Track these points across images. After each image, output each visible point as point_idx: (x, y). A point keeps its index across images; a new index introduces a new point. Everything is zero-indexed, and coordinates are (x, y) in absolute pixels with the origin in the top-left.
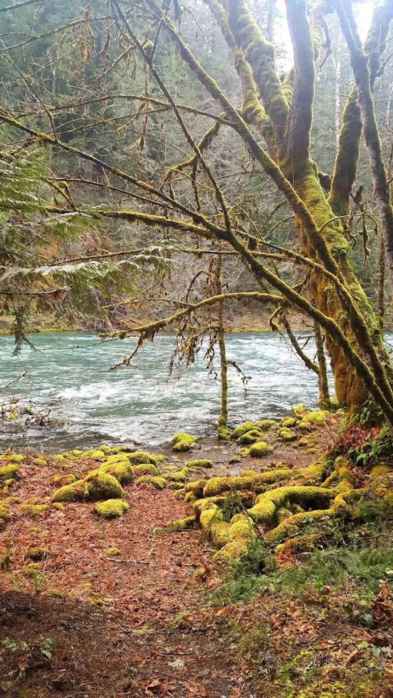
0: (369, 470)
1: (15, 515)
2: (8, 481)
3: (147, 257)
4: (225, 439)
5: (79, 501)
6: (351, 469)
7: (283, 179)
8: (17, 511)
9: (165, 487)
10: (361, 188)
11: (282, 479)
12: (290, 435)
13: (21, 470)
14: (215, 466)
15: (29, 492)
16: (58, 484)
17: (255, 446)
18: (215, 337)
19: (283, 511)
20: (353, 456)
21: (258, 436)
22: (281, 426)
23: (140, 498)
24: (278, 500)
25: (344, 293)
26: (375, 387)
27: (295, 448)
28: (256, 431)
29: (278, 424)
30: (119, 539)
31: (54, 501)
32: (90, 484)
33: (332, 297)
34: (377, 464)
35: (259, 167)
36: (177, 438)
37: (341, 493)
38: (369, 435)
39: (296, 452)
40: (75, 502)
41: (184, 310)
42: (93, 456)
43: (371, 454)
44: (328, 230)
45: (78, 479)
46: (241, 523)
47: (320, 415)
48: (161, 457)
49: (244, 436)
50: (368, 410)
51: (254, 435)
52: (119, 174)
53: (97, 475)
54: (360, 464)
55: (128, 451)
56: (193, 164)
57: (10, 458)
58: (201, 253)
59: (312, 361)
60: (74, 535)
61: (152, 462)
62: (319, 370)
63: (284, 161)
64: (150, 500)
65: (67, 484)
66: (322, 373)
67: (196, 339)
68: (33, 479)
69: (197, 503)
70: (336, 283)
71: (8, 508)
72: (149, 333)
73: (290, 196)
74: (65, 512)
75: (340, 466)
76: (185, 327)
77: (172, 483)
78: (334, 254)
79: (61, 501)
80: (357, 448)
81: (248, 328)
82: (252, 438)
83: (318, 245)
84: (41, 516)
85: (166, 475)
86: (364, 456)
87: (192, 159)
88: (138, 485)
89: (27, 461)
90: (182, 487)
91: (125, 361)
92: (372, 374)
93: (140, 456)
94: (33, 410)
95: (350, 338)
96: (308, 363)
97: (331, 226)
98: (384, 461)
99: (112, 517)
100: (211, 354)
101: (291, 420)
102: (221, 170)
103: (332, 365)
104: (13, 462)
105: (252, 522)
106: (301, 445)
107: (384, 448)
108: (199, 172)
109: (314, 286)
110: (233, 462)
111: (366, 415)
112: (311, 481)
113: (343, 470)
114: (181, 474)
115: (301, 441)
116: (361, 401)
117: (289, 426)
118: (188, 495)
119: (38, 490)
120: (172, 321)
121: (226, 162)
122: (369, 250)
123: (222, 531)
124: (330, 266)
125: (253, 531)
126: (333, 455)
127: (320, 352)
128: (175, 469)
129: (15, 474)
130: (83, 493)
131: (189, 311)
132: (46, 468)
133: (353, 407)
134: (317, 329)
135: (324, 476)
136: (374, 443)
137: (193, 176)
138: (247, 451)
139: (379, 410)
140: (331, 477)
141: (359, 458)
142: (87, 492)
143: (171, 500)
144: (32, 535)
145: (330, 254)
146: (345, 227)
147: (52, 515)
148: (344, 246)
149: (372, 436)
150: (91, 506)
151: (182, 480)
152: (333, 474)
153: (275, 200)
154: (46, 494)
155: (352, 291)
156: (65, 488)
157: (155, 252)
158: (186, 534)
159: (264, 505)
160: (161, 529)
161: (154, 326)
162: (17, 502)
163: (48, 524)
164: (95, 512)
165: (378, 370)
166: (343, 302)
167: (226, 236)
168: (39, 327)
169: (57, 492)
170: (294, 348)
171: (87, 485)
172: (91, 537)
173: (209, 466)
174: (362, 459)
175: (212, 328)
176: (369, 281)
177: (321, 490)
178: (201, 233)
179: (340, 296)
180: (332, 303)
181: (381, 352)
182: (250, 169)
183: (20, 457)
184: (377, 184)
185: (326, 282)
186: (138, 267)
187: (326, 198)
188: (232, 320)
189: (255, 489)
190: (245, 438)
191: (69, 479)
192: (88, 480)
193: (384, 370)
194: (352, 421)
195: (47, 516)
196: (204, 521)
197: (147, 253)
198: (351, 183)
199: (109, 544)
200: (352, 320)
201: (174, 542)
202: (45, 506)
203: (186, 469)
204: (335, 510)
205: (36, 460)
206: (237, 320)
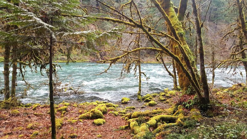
0: (190, 110)
1: (66, 123)
2: (63, 112)
3: (113, 31)
4: (140, 100)
5: (88, 119)
6: (183, 110)
7: (161, 8)
8: (67, 122)
9: (118, 115)
10: (189, 12)
11: (159, 113)
12: (163, 99)
13: (68, 108)
14: (136, 109)
15: (70, 116)
16: (81, 113)
17: (150, 102)
18: (137, 64)
19: (159, 123)
20: (185, 105)
21: (152, 99)
22: (160, 95)
23: (109, 119)
24: (157, 119)
25: (181, 47)
26: (192, 80)
27: (165, 103)
28: (151, 97)
29: (159, 95)
30: (101, 132)
31: (79, 119)
32: (92, 113)
33: (178, 49)
34: (193, 108)
35: (153, 5)
36: (123, 99)
37: (180, 118)
38: (190, 98)
39: (165, 105)
40: (87, 119)
41: (126, 53)
42: (93, 104)
43: (191, 104)
44: (177, 26)
45: (88, 111)
46: (144, 126)
47: (174, 92)
48: (117, 105)
49: (147, 99)
50: (190, 89)
51: (150, 98)
52: (104, 5)
53: (95, 110)
54: (187, 108)
55: (106, 103)
56: (131, 3)
57: (64, 104)
58: (132, 33)
59: (171, 73)
60: (86, 130)
61: (114, 106)
62: (174, 76)
63: (162, 2)
64: (113, 119)
65: (84, 113)
66: (175, 77)
67: (130, 64)
68: (72, 111)
69: (129, 120)
70: (179, 44)
71: (63, 121)
72: (114, 61)
73: (163, 14)
74: (83, 122)
75: (180, 109)
76: (127, 60)
77: (121, 114)
78: (179, 35)
79: (82, 119)
80: (186, 102)
81: (149, 62)
82: (149, 99)
83: (173, 31)
84: (75, 124)
85: (119, 111)
86: (188, 105)
87: (130, 1)
88: (109, 114)
89: (70, 105)
90: (124, 115)
91: (105, 71)
92: (191, 76)
93: (110, 105)
94: (73, 88)
95: (184, 64)
96: (170, 74)
97: (178, 25)
98: (195, 107)
99: (99, 125)
100: (136, 70)
101: (163, 94)
102: (140, 6)
103: (178, 73)
104: (65, 105)
105: (148, 126)
106: (167, 102)
107: (195, 102)
108: (133, 6)
109: (172, 46)
110: (142, 108)
111: (189, 91)
112: (169, 113)
113: (181, 110)
114: (124, 111)
115: (167, 101)
116: (187, 86)
117: (163, 96)
118: (126, 118)
119: (74, 115)
120: (122, 57)
121: (142, 3)
122: (192, 34)
123: (137, 129)
124: (177, 38)
125: (148, 129)
126: (177, 105)
127: (174, 70)
128: (122, 110)
129: (66, 109)
130: (89, 116)
131: (128, 54)
132: (77, 108)
133: (185, 88)
134: (173, 62)
135: (174, 112)
136: (192, 100)
137: (130, 8)
138: (148, 104)
139: (194, 89)
140: (176, 112)
141: (186, 106)
142: (91, 116)
143: (120, 120)
144: (71, 130)
145: (177, 34)
146: (183, 26)
147: (79, 124)
148: (182, 32)
149: (191, 98)
150: (92, 121)
151: (124, 113)
152: (177, 111)
153: (159, 17)
154: (77, 116)
155: (185, 48)
156: (83, 115)
157: (115, 30)
158: (125, 131)
159: (153, 121)
160: (116, 129)
161: (115, 59)
162: (66, 119)
163: (77, 127)
164: (93, 123)
165: (193, 75)
166: (181, 51)
167: (140, 26)
168: (76, 60)
169: (80, 116)
170: (165, 69)
171: (91, 114)
172: (92, 131)
173: (134, 109)
174: (187, 106)
175: (136, 60)
176: (192, 46)
177: (173, 116)
178: (132, 25)
179: (180, 49)
180: (178, 51)
181: (195, 69)
182: (150, 6)
183: (68, 104)
184: (193, 10)
185: (176, 44)
186: (109, 35)
187: (176, 16)
188: (144, 59)
189: (150, 116)
190: (147, 100)
191: (85, 112)
192: (91, 112)
193: (195, 75)
194: (184, 93)
195: (77, 124)
196: (131, 126)
197: (113, 30)
198: (185, 10)
199: (98, 134)
200: (184, 57)
201: (120, 134)
202: (76, 120)
203: (126, 109)
204: (178, 123)
205: (73, 105)
206: (146, 59)
